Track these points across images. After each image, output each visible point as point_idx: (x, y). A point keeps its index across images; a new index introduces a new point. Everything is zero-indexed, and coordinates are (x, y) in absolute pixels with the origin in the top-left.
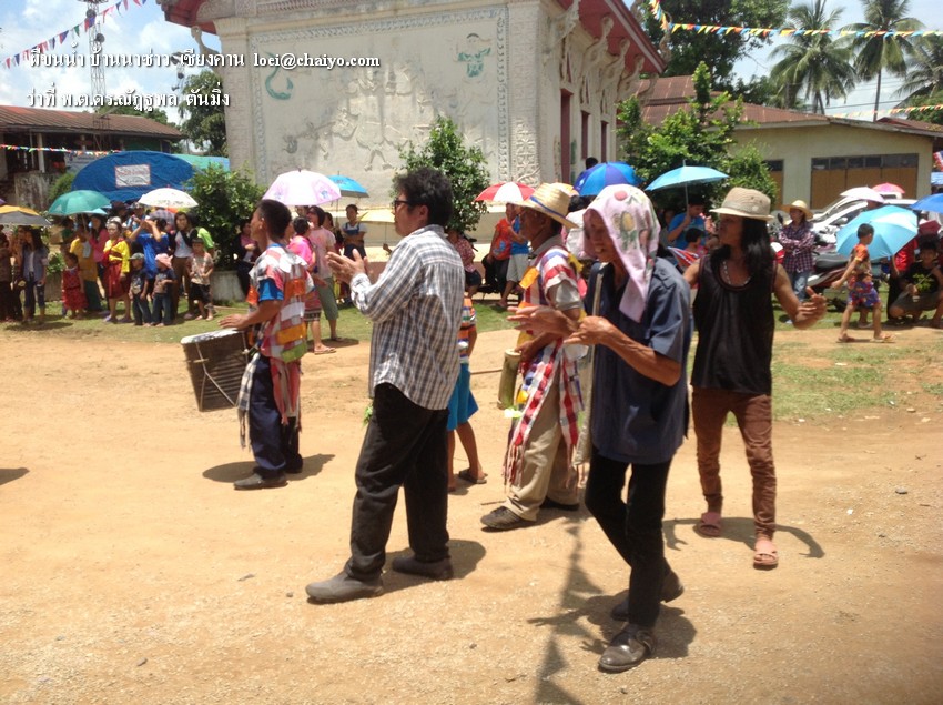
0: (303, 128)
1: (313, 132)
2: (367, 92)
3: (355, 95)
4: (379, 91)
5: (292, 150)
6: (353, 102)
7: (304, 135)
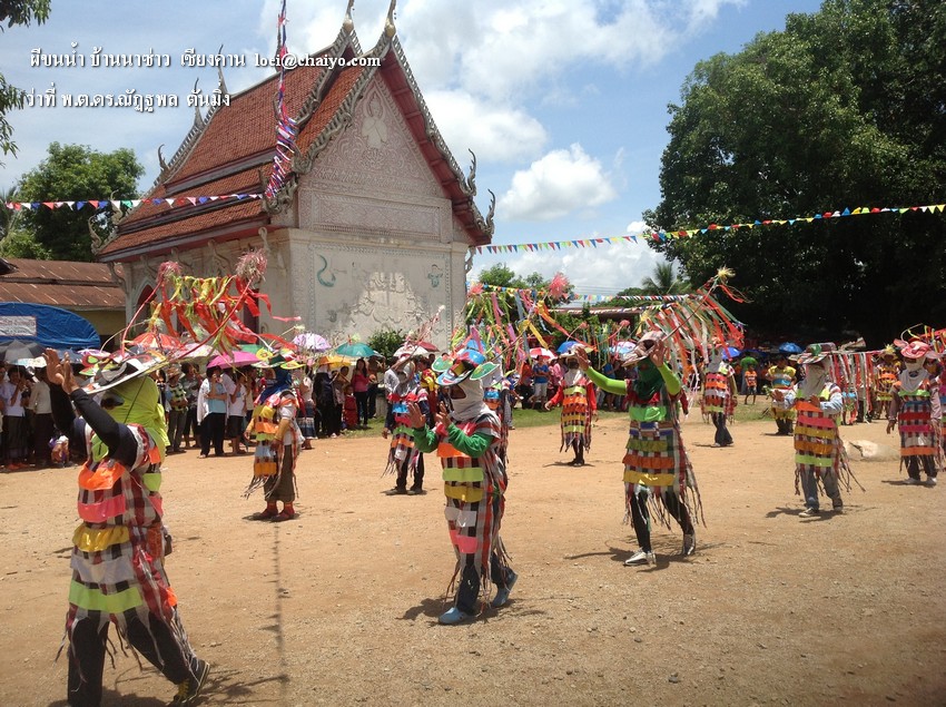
0: (341, 306)
1: (346, 309)
2: (380, 288)
3: (373, 289)
4: (387, 289)
5: (333, 320)
6: (372, 293)
7: (342, 311)
